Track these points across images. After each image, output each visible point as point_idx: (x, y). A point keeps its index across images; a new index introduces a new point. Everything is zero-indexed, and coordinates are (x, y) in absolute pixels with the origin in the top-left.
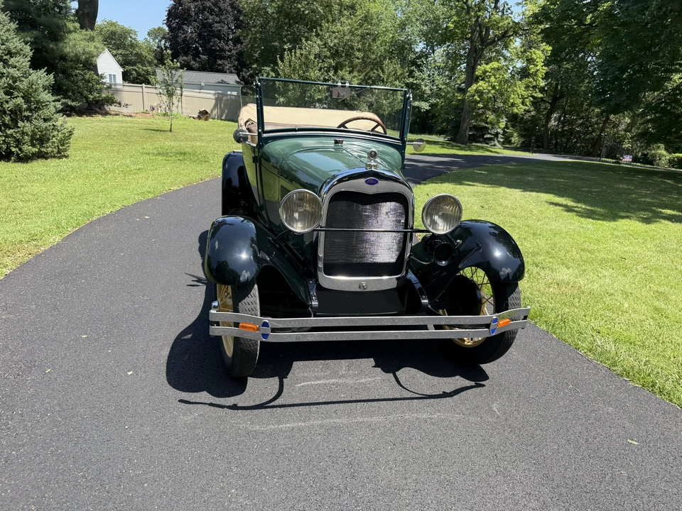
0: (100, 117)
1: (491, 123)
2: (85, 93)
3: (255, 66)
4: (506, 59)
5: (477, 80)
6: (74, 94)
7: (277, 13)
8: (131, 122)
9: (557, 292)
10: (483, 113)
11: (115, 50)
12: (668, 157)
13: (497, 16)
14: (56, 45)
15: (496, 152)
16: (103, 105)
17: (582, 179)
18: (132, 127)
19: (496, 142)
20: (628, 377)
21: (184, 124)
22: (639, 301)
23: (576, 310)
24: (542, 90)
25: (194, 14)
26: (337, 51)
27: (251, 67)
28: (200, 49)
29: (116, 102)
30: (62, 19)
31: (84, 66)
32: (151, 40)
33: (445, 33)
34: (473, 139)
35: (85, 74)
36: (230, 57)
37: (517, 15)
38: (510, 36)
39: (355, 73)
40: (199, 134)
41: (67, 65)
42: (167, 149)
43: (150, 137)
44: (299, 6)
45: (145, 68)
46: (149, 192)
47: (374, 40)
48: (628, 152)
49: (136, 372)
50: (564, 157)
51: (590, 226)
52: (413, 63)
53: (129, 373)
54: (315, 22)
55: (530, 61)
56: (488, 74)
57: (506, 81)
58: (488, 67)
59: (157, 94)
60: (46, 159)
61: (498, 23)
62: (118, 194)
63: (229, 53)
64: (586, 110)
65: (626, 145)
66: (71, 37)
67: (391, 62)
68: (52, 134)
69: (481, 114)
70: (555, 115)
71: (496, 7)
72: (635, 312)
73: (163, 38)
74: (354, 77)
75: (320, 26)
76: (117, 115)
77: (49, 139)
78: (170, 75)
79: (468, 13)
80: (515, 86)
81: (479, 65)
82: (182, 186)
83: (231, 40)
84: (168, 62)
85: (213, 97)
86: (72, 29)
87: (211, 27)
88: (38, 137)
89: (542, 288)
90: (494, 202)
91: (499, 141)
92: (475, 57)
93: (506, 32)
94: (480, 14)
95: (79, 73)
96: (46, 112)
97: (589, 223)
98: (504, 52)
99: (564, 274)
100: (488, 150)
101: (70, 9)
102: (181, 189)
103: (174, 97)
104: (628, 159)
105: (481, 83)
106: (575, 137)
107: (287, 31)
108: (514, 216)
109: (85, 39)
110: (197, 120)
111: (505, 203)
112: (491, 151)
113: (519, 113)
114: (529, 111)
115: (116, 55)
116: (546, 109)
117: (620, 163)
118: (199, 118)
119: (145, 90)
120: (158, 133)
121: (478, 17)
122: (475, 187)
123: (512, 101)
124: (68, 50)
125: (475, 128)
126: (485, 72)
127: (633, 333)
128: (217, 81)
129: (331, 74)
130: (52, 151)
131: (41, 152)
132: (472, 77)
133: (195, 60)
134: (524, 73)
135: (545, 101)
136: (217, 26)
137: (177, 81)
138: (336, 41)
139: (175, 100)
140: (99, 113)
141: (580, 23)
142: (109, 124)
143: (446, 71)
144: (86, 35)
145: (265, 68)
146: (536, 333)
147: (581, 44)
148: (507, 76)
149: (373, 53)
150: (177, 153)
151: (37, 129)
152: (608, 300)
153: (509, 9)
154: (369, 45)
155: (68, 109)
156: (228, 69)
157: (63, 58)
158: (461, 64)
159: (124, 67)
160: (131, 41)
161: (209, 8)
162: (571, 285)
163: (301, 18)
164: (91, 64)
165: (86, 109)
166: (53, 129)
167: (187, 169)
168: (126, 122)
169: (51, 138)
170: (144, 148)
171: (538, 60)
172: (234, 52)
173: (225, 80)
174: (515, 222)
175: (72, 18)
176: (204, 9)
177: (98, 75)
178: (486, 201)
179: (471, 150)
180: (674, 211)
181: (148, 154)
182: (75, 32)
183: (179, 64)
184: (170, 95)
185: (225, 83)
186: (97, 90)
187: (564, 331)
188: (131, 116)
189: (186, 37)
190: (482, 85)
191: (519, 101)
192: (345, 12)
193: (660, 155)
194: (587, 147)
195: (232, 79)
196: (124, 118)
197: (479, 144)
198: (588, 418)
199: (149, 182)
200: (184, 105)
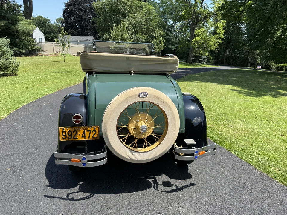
0: (34, 57)
1: (202, 54)
2: (28, 46)
3: (101, 33)
4: (207, 27)
5: (195, 36)
6: (23, 47)
7: (109, 10)
8: (48, 58)
9: (237, 133)
10: (198, 50)
11: (42, 28)
12: (276, 66)
13: (202, 9)
14: (14, 26)
15: (204, 66)
16: (36, 51)
17: (242, 77)
18: (47, 61)
19: (204, 62)
20: (277, 179)
21: (71, 59)
22: (276, 137)
23: (248, 143)
24: (222, 39)
25: (74, 12)
26: (135, 25)
27: (99, 34)
28: (78, 26)
29: (41, 50)
30: (17, 15)
31: (27, 35)
32: (57, 23)
33: (181, 17)
34: (194, 61)
35: (28, 38)
36: (90, 29)
37: (211, 8)
38: (208, 17)
39: (144, 35)
40: (77, 63)
41: (19, 35)
42: (62, 70)
43: (55, 65)
44: (119, 7)
45: (55, 35)
46: (52, 91)
47: (151, 21)
48: (259, 65)
49: (32, 190)
50: (233, 67)
51: (248, 100)
52: (168, 30)
53: (29, 190)
54: (126, 14)
55: (217, 27)
56: (200, 34)
57: (207, 36)
58: (199, 31)
59: (58, 46)
60: (7, 76)
61: (203, 12)
62: (37, 92)
63: (90, 28)
64: (241, 47)
65: (259, 62)
66: (21, 23)
67: (159, 30)
68: (9, 66)
69: (197, 50)
70: (228, 50)
71: (202, 6)
72: (275, 143)
73: (62, 22)
74: (144, 37)
75: (128, 15)
76: (42, 55)
77: (8, 68)
78: (63, 38)
79: (190, 8)
80: (211, 38)
81: (195, 30)
82: (67, 87)
83: (91, 22)
84: (63, 32)
85: (83, 46)
86: (21, 19)
87: (82, 17)
88: (3, 67)
89: (230, 132)
90: (205, 90)
91: (205, 62)
92: (194, 27)
93: (206, 16)
94: (195, 8)
95: (25, 38)
96: (7, 56)
97: (248, 98)
98: (206, 24)
99: (240, 124)
100: (201, 66)
101: (20, 11)
102: (66, 88)
103: (65, 47)
104: (259, 67)
105: (197, 38)
106: (237, 59)
107: (114, 18)
108: (215, 96)
109: (27, 24)
110: (77, 57)
111: (210, 90)
112: (202, 66)
113: (213, 49)
114: (217, 48)
115: (42, 30)
116: (224, 47)
117: (256, 69)
118: (77, 55)
119: (54, 44)
120: (59, 63)
121: (195, 10)
122: (196, 83)
123: (210, 44)
124: (20, 28)
125: (195, 56)
126: (198, 33)
127: (276, 154)
128: (85, 40)
129: (133, 35)
130: (10, 73)
131: (5, 73)
132: (193, 35)
133: (75, 31)
134: (215, 33)
135: (223, 44)
136: (84, 17)
137: (67, 40)
138: (135, 22)
139: (66, 48)
140: (34, 55)
141: (238, 11)
142: (38, 59)
143: (182, 33)
144: (27, 22)
145: (105, 34)
146: (230, 156)
147: (238, 20)
148: (208, 34)
149: (151, 26)
150: (66, 72)
151: (3, 63)
152: (261, 136)
153: (207, 6)
154: (149, 23)
155: (21, 53)
156: (90, 34)
157: (18, 32)
158: (188, 29)
159: (46, 35)
160: (48, 24)
161: (81, 9)
162: (243, 130)
163: (120, 12)
164: (30, 34)
165: (29, 53)
166: (10, 63)
167: (70, 79)
168: (45, 58)
169: (9, 67)
170: (52, 70)
171: (220, 27)
172: (92, 27)
173: (88, 39)
174: (215, 99)
175: (21, 15)
176: (79, 9)
177: (33, 39)
178: (202, 89)
179: (194, 66)
180: (283, 91)
181: (53, 72)
182: (23, 21)
183: (67, 33)
184: (64, 46)
185: (88, 40)
186: (33, 45)
187: (243, 155)
188: (48, 56)
189: (71, 21)
190: (197, 39)
191: (213, 44)
192: (138, 9)
193: (272, 65)
194: (242, 63)
195: (91, 38)
196: (45, 57)
197: (197, 63)
198: (261, 205)
199: (52, 86)
200: (71, 50)
